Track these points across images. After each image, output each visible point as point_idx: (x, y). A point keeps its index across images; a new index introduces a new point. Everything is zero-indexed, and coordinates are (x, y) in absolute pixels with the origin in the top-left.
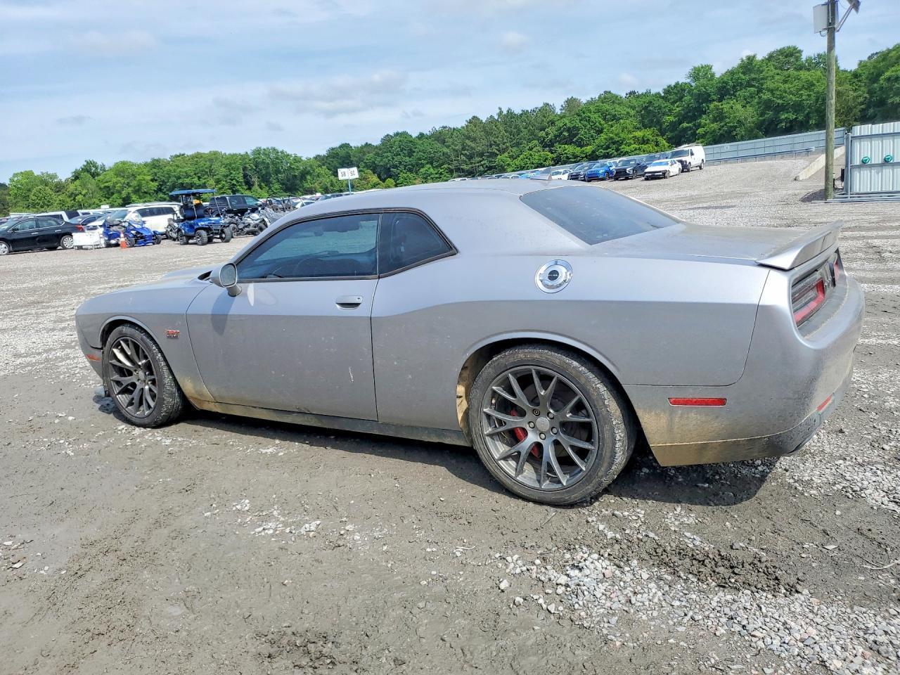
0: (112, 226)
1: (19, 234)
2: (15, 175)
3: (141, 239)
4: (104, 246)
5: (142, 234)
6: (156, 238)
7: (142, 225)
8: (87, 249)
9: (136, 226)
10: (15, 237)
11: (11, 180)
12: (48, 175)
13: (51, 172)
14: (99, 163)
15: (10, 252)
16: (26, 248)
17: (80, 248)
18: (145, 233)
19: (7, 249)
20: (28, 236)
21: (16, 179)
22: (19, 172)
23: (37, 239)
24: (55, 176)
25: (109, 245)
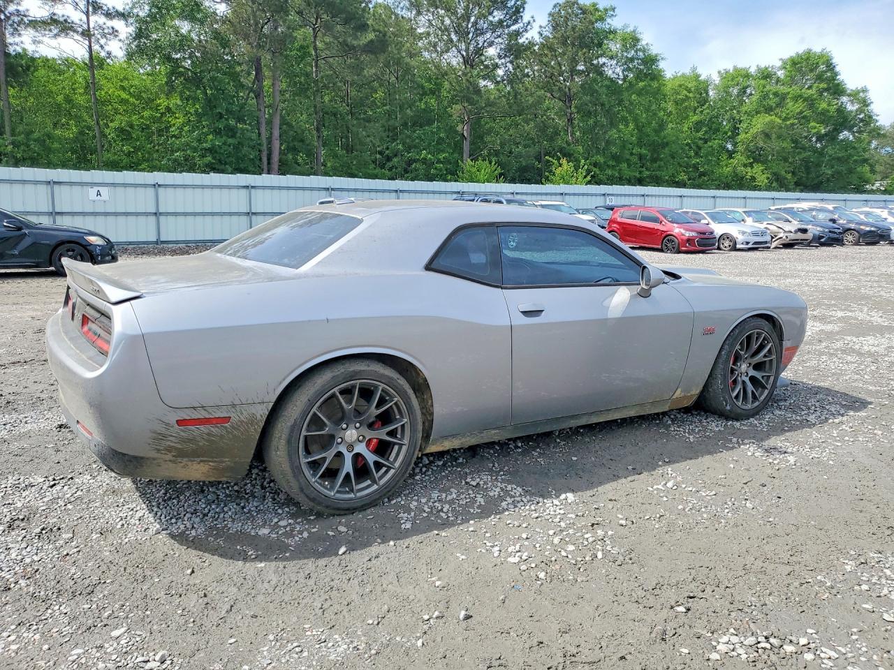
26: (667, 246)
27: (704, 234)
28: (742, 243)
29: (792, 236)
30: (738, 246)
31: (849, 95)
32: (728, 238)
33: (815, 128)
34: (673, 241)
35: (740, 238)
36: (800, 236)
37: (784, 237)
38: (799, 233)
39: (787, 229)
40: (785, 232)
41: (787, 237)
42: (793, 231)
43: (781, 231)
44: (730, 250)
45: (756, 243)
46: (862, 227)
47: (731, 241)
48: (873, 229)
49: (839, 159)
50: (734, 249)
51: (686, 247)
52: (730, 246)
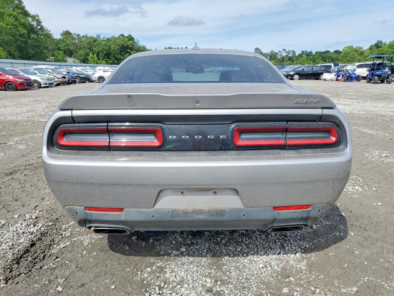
0: (341, 71)
1: (304, 72)
2: (345, 48)
3: (350, 78)
4: (335, 80)
5: (351, 76)
6: (358, 78)
7: (353, 72)
8: (327, 81)
9: (350, 72)
10: (303, 73)
11: (343, 50)
12: (359, 47)
13: (360, 46)
14: (384, 42)
15: (299, 79)
16: (308, 78)
17: (325, 80)
18: (353, 76)
19: (298, 78)
20: (308, 73)
21: (345, 49)
22: (347, 46)
23: (313, 74)
24: (362, 48)
25: (337, 80)
26: (8, 87)
27: (28, 80)
28: (44, 84)
29: (61, 80)
30: (42, 86)
31: (32, 17)
32: (36, 82)
33: (22, 31)
34: (12, 85)
35: (42, 82)
36: (63, 80)
37: (58, 81)
38: (63, 79)
39: (58, 77)
40: (58, 78)
41: (59, 80)
42: (61, 78)
43: (56, 78)
44: (39, 88)
45: (49, 84)
46: (81, 75)
47: (38, 83)
48: (85, 76)
49: (35, 46)
50: (40, 87)
51: (21, 87)
52: (38, 86)
